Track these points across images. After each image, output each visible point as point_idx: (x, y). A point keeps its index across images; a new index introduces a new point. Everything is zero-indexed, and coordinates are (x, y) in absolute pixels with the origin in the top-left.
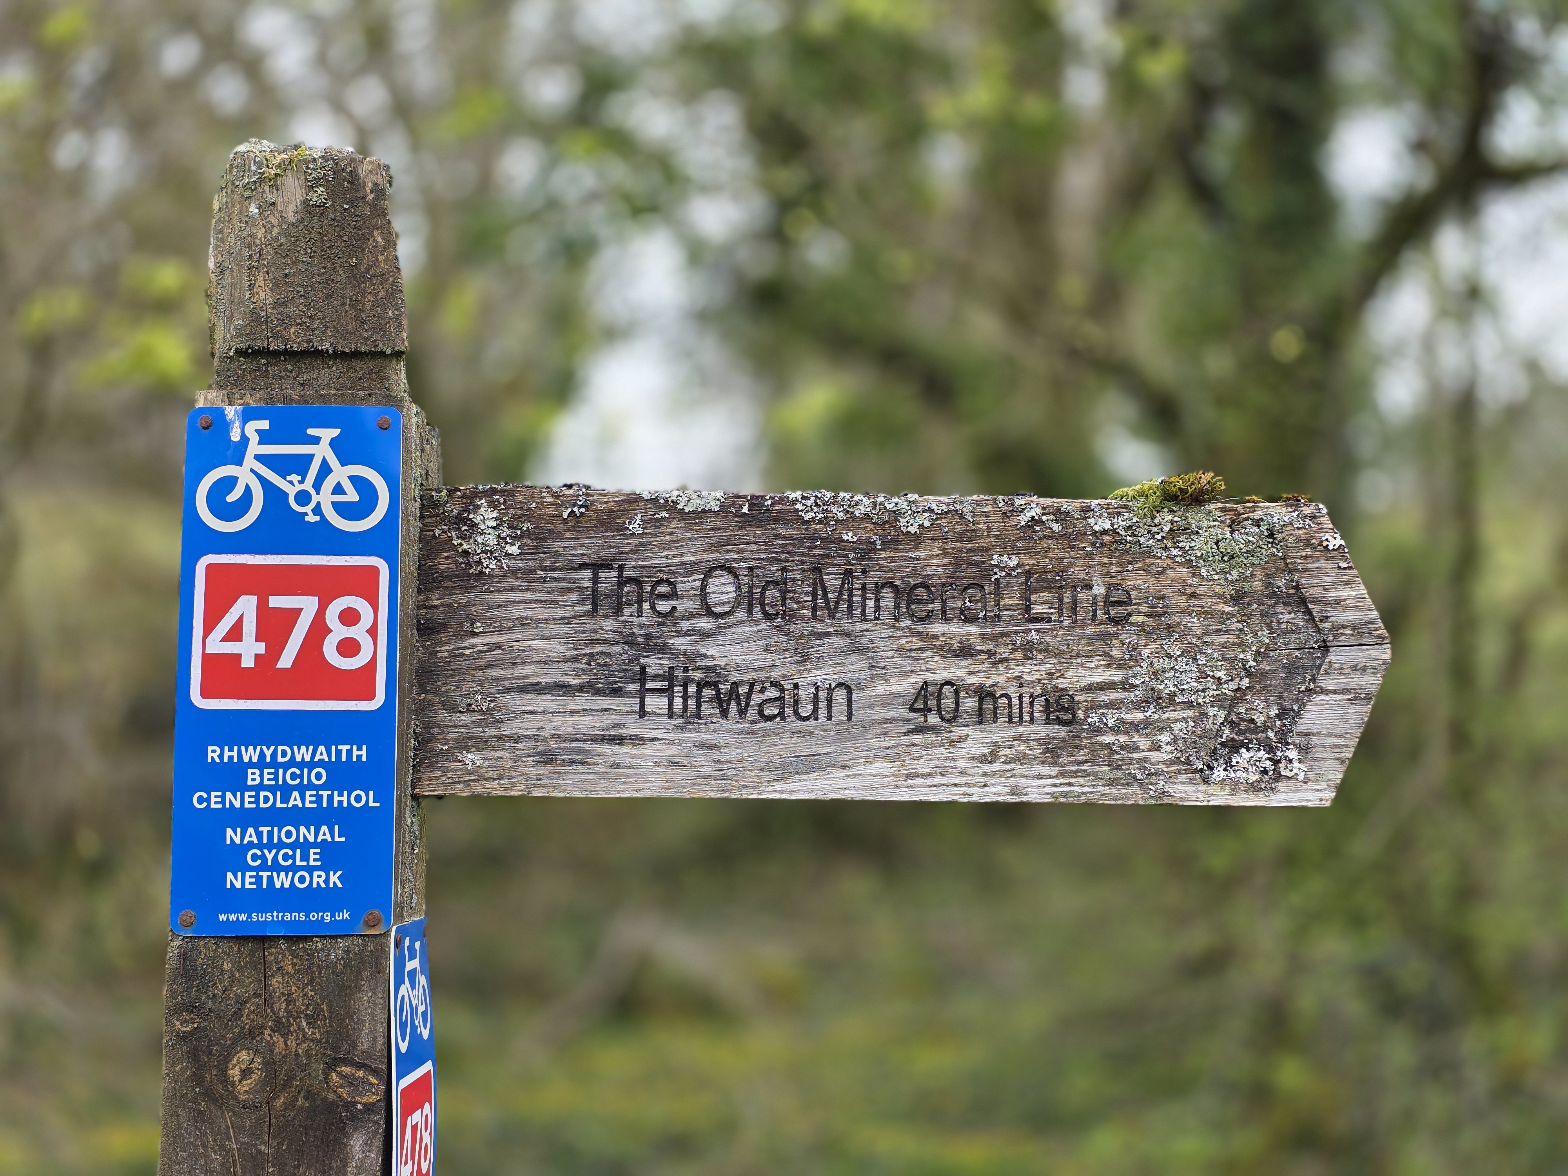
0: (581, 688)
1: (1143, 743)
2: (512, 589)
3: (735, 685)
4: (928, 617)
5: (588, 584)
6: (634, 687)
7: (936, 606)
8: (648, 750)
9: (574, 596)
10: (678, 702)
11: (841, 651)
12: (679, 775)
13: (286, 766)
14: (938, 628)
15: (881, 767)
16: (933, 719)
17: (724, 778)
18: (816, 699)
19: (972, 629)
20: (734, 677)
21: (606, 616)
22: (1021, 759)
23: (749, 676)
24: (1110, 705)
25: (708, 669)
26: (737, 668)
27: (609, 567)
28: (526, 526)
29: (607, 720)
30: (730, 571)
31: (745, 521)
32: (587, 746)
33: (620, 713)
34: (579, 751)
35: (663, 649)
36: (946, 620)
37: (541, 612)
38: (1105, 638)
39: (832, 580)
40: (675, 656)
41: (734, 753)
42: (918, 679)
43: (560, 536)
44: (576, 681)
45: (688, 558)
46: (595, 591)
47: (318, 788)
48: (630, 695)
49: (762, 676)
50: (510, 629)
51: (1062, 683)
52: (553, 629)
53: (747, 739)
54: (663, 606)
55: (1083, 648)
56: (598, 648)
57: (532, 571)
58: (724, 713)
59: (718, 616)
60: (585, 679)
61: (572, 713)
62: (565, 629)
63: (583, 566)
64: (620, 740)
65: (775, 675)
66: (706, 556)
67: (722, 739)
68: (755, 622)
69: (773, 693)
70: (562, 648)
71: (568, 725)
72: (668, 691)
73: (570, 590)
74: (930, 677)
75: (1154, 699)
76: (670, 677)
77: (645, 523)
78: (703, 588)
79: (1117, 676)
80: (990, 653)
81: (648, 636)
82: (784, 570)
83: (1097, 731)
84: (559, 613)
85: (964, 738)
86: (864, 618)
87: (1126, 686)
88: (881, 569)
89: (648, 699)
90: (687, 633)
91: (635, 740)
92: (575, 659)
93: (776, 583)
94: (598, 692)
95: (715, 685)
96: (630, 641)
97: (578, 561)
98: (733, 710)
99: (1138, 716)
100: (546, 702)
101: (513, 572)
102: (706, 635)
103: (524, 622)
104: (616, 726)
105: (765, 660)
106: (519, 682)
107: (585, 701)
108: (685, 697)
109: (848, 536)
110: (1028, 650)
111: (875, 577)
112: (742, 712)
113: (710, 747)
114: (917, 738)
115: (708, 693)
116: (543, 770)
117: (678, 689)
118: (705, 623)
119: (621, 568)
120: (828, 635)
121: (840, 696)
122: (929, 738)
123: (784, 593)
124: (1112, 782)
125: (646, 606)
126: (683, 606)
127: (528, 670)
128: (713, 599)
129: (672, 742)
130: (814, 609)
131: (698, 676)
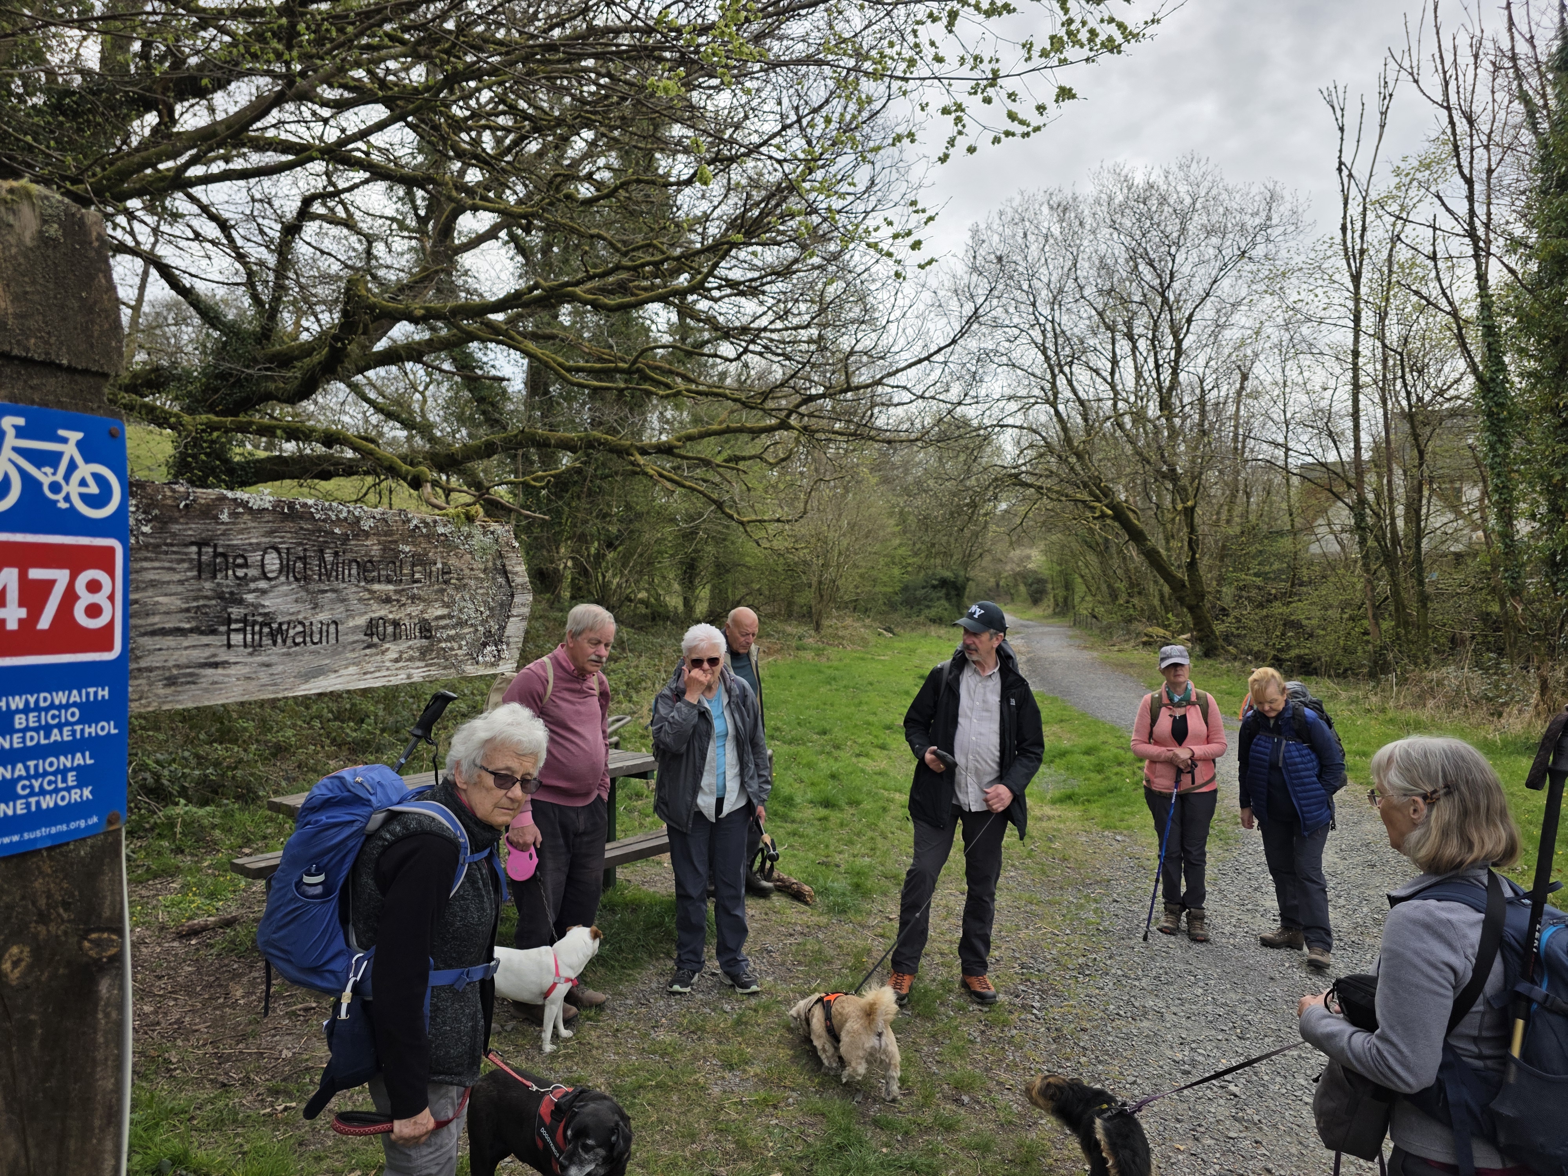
0: (191, 630)
1: (456, 646)
2: (146, 559)
3: (280, 624)
4: (372, 581)
5: (195, 557)
6: (223, 629)
7: (375, 574)
8: (232, 671)
9: (186, 565)
10: (249, 637)
11: (332, 601)
12: (252, 686)
13: (47, 710)
14: (376, 587)
15: (352, 669)
16: (375, 640)
17: (275, 684)
18: (321, 633)
19: (391, 587)
20: (280, 619)
21: (206, 580)
22: (411, 659)
23: (286, 619)
24: (443, 627)
25: (266, 615)
26: (282, 613)
27: (207, 544)
28: (156, 512)
29: (207, 652)
30: (278, 550)
31: (285, 517)
32: (196, 671)
33: (215, 646)
34: (191, 675)
35: (240, 602)
36: (379, 582)
37: (166, 577)
38: (442, 591)
39: (329, 558)
40: (247, 606)
41: (280, 668)
42: (367, 617)
43: (176, 521)
44: (187, 626)
45: (254, 541)
46: (199, 560)
47: (72, 724)
48: (222, 634)
49: (293, 618)
50: (144, 589)
51: (426, 616)
52: (173, 588)
53: (286, 659)
54: (240, 573)
55: (434, 597)
56: (201, 602)
57: (158, 546)
58: (275, 643)
59: (270, 579)
60: (194, 624)
61: (186, 648)
62: (180, 589)
63: (192, 544)
64: (215, 665)
65: (300, 617)
66: (264, 540)
67: (274, 659)
68: (289, 584)
69: (300, 628)
70: (179, 602)
71: (183, 657)
72: (244, 631)
73: (182, 561)
74: (373, 615)
75: (461, 624)
76: (244, 620)
77: (231, 515)
78: (263, 560)
79: (445, 611)
80: (398, 601)
81: (232, 593)
82: (305, 550)
83: (440, 641)
84: (177, 577)
85: (388, 649)
86: (343, 581)
87: (450, 616)
88: (351, 551)
89: (232, 636)
90: (254, 591)
91: (224, 664)
92: (187, 610)
93: (300, 558)
94: (202, 633)
95: (269, 625)
96: (220, 596)
97: (188, 539)
98: (279, 640)
99: (453, 632)
100: (169, 641)
101: (146, 546)
102: (264, 592)
103: (153, 584)
104: (214, 655)
105: (294, 608)
106: (149, 629)
107: (194, 639)
108: (253, 634)
109: (337, 531)
110: (413, 598)
111: (349, 556)
112: (284, 641)
113: (268, 665)
114: (368, 651)
115: (266, 630)
116: (168, 691)
117: (249, 628)
118: (263, 584)
119: (215, 546)
120: (326, 591)
121: (332, 628)
122: (373, 650)
123: (305, 564)
124: (445, 668)
125: (230, 572)
126: (252, 572)
127: (157, 619)
128: (268, 568)
129: (246, 664)
130: (320, 575)
131: (260, 619)
